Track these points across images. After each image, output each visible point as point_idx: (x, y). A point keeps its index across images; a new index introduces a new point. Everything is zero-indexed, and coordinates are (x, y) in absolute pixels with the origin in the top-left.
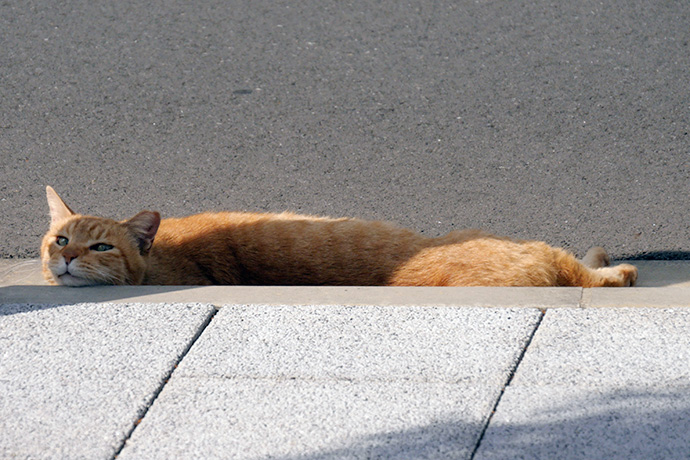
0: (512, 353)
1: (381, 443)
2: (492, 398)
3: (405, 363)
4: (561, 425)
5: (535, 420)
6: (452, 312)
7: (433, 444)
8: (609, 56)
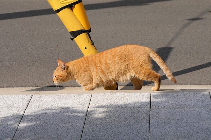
0: (27, 103)
1: (4, 119)
2: (24, 111)
3: (7, 105)
4: (37, 115)
5: (32, 114)
6: (15, 96)
7: (14, 119)
8: (41, 52)
